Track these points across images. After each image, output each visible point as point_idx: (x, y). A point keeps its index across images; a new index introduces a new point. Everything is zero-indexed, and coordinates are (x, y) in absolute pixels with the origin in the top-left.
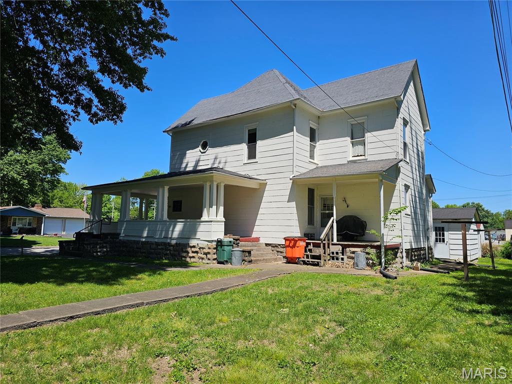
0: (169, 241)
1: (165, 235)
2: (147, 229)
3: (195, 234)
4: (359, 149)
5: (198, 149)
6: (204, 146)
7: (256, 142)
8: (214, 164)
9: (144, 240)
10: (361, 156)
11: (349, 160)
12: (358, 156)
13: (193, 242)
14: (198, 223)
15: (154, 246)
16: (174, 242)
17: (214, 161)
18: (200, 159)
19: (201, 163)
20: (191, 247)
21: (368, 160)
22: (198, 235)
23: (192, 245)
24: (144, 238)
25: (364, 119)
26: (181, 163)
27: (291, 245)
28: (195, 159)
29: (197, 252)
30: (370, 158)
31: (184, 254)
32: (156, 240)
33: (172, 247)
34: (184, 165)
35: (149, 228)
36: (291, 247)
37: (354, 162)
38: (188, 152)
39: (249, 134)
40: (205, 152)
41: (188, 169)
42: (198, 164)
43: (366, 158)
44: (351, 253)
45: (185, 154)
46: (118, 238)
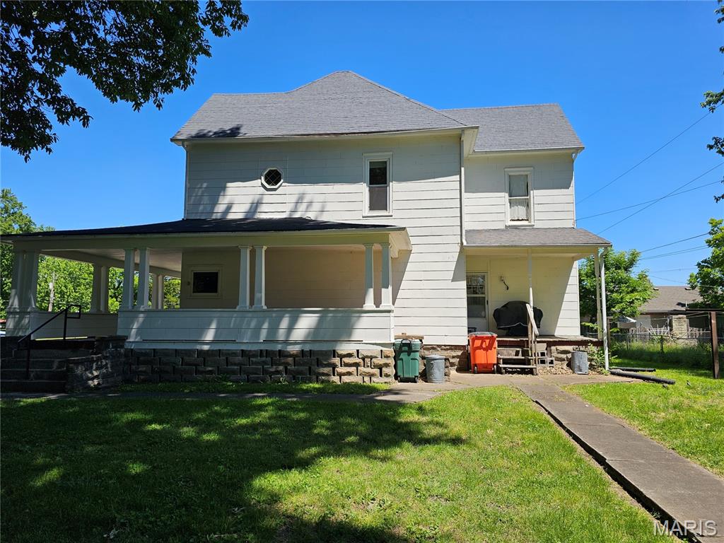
0: (279, 347)
1: (267, 336)
2: (214, 326)
3: (350, 334)
4: (521, 211)
5: (258, 182)
6: (273, 178)
7: (385, 182)
8: (294, 211)
9: (206, 347)
10: (522, 220)
11: (507, 224)
12: (518, 220)
13: (344, 348)
14: (357, 315)
15: (239, 359)
16: (294, 349)
17: (296, 206)
18: (261, 199)
19: (263, 208)
20: (341, 357)
21: (535, 227)
22: (357, 335)
23: (344, 353)
24: (207, 344)
25: (528, 171)
26: (215, 202)
27: (484, 346)
28: (249, 200)
29: (356, 365)
30: (538, 225)
31: (326, 370)
32: (244, 347)
33: (290, 359)
34: (220, 208)
35: (218, 324)
36: (484, 349)
37: (516, 227)
38: (229, 185)
39: (370, 169)
40: (275, 190)
41: (231, 216)
42: (257, 207)
43: (533, 223)
44: (558, 353)
45: (224, 188)
46: (122, 347)
